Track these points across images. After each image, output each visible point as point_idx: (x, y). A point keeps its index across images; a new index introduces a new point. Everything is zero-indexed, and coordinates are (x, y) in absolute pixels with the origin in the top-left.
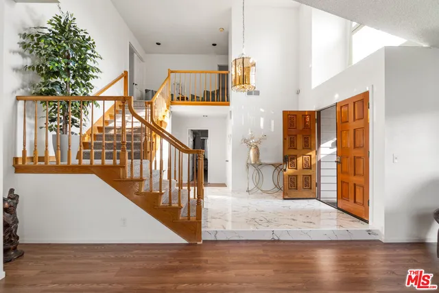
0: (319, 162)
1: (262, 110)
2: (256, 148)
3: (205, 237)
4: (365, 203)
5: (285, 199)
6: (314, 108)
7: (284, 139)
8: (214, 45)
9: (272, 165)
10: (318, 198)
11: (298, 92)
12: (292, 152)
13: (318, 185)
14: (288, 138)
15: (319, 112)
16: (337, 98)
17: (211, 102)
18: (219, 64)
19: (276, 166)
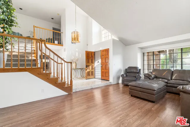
0: (95, 67)
1: (77, 50)
2: (76, 63)
3: (74, 91)
4: (109, 76)
5: (86, 79)
6: (93, 51)
7: (86, 60)
8: (52, 19)
9: (80, 69)
10: (95, 78)
11: (87, 45)
12: (88, 64)
13: (95, 74)
14: (87, 59)
15: (95, 52)
16: (101, 49)
17: (50, 43)
18: (53, 27)
19: (81, 69)
